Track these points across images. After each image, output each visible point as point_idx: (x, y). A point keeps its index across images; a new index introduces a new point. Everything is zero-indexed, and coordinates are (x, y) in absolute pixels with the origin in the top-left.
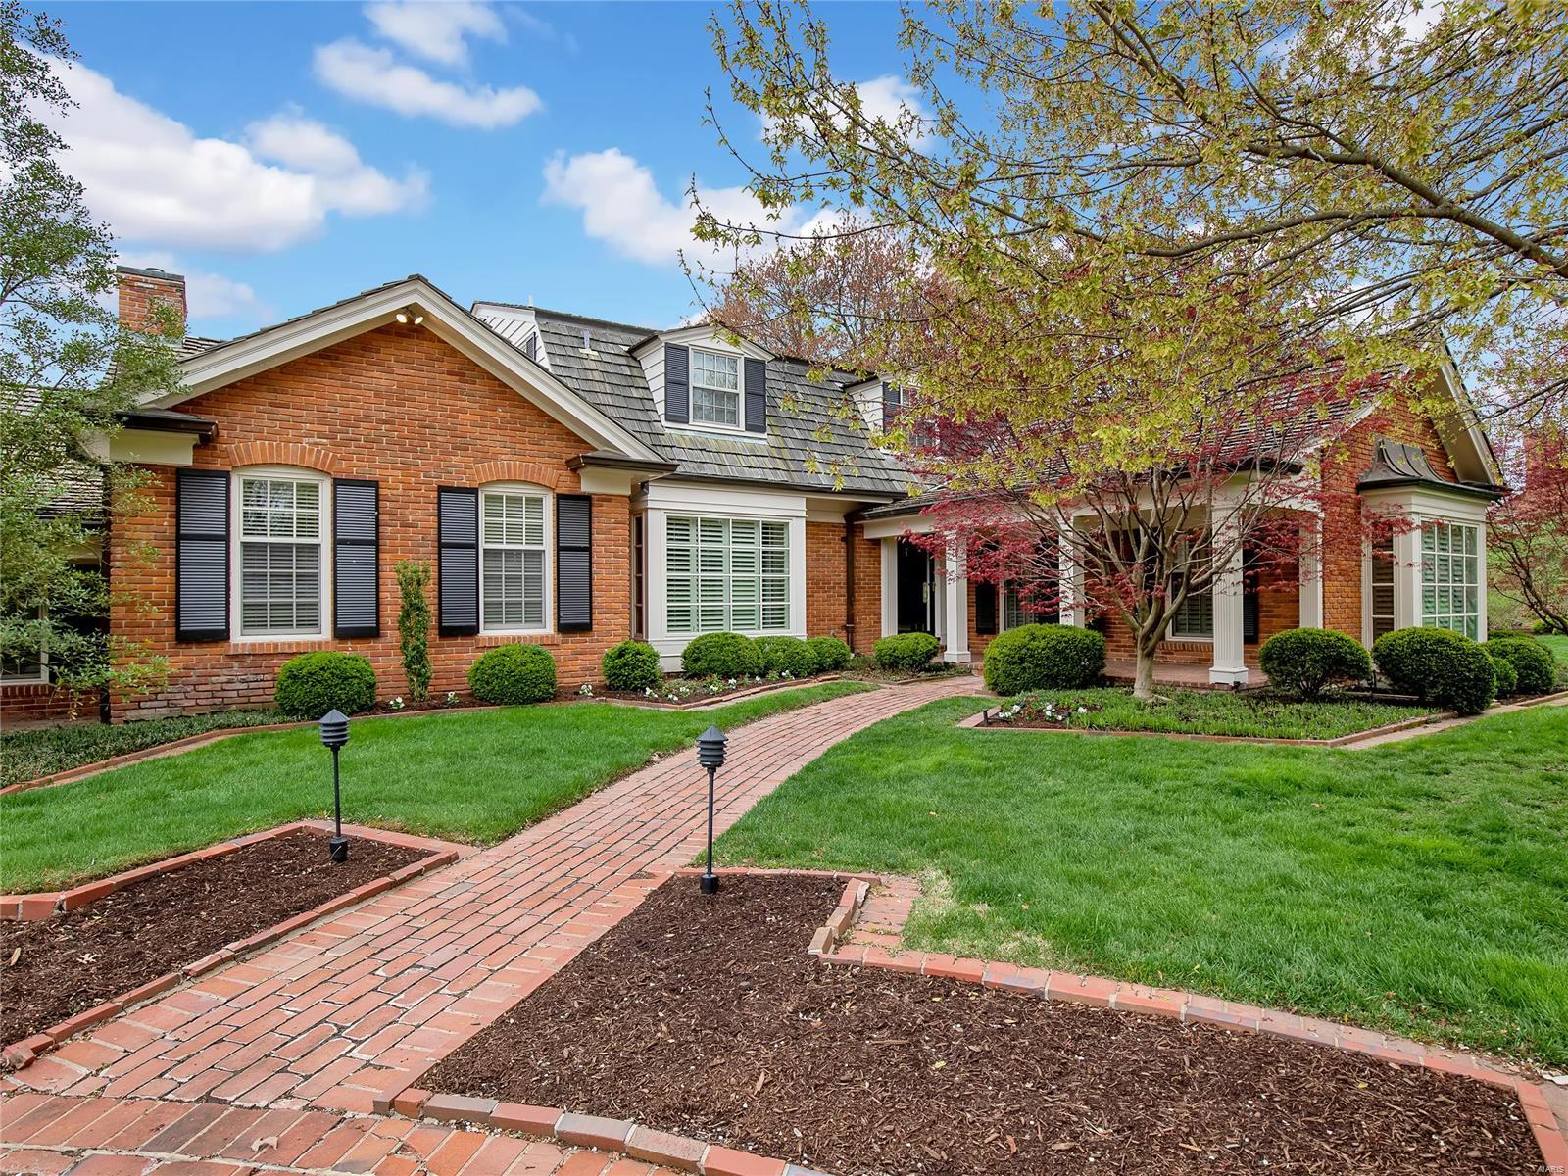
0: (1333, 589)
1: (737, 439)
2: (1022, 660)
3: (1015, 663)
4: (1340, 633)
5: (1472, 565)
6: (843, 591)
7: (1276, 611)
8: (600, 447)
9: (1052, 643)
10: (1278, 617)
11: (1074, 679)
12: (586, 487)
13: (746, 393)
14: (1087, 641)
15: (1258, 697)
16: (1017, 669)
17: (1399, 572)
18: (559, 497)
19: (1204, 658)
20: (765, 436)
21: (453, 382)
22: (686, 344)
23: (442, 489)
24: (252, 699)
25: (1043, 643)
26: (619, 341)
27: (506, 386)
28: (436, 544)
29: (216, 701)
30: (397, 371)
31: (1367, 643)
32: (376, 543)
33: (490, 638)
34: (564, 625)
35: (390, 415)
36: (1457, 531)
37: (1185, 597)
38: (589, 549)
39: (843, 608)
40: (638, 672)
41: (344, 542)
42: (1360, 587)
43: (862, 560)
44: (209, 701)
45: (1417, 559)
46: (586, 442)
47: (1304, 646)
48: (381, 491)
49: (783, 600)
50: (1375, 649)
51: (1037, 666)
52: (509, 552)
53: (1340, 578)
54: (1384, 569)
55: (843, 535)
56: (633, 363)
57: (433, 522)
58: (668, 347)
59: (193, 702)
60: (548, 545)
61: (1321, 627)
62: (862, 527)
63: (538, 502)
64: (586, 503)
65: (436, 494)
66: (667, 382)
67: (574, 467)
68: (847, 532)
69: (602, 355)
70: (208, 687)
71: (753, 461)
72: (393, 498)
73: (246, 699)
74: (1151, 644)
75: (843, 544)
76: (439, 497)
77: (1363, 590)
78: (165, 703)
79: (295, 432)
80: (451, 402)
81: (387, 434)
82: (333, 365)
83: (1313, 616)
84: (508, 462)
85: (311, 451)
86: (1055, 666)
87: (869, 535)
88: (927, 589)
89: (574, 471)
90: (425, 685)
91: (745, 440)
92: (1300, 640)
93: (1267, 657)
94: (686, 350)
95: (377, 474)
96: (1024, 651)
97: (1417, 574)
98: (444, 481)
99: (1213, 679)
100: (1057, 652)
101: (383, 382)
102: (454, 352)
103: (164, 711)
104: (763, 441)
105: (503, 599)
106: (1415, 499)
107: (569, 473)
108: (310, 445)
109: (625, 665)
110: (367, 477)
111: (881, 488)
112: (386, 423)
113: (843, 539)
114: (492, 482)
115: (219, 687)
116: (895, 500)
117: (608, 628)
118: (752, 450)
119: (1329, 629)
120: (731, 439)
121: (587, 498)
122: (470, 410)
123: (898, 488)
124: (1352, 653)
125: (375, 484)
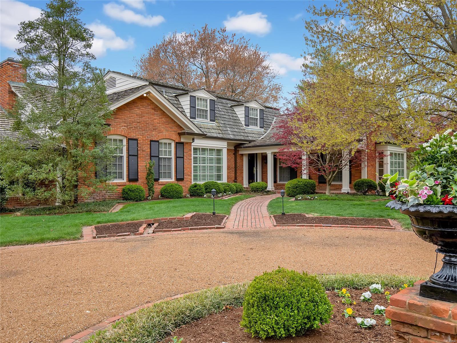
0: (369, 170)
1: (208, 124)
2: (297, 187)
3: (295, 188)
4: (372, 180)
5: (403, 163)
6: (234, 170)
7: (356, 175)
8: (186, 129)
9: (304, 183)
10: (356, 177)
11: (309, 192)
12: (182, 140)
13: (210, 110)
14: (312, 183)
15: (354, 194)
16: (295, 190)
17: (385, 166)
18: (177, 143)
19: (340, 187)
20: (215, 123)
21: (153, 111)
22: (195, 95)
23: (151, 141)
24: (111, 197)
25: (302, 183)
26: (171, 92)
27: (164, 112)
28: (150, 156)
29: (104, 198)
30: (141, 109)
31: (377, 182)
32: (137, 156)
33: (162, 182)
34: (178, 178)
35: (140, 121)
36: (399, 154)
37: (338, 171)
38: (183, 158)
39: (234, 175)
40: (201, 191)
41: (131, 155)
42: (376, 169)
43: (238, 161)
44: (102, 198)
45: (389, 162)
46: (182, 127)
47: (363, 183)
48: (139, 142)
49: (220, 172)
50: (379, 184)
51: (300, 189)
52: (164, 158)
53: (371, 167)
54: (381, 165)
55: (234, 152)
56: (177, 100)
57: (149, 150)
58: (191, 96)
59: (98, 198)
60: (173, 156)
61: (366, 178)
62: (238, 150)
63: (170, 144)
64: (183, 145)
65: (149, 142)
66: (191, 107)
67: (180, 134)
68: (235, 152)
69: (169, 97)
70: (102, 194)
71: (213, 131)
72: (140, 143)
73: (110, 197)
74: (330, 182)
75: (234, 156)
76: (150, 143)
77: (376, 170)
78: (93, 198)
79: (120, 126)
80: (152, 117)
81: (139, 126)
82: (127, 107)
83: (365, 176)
84: (165, 133)
85: (123, 130)
86: (305, 189)
87: (241, 153)
88: (255, 169)
89: (180, 136)
90: (153, 193)
91: (210, 124)
92: (363, 181)
93: (355, 185)
94: (195, 97)
95: (137, 138)
96: (297, 185)
97: (389, 165)
98: (151, 139)
99: (342, 191)
100: (305, 185)
101: (138, 112)
102: (153, 103)
103: (93, 200)
104: (214, 124)
105: (167, 171)
106: (388, 147)
107: (178, 136)
108: (122, 129)
109: (197, 189)
110: (135, 138)
111: (246, 139)
112: (139, 123)
113: (234, 154)
114: (162, 139)
115: (104, 194)
116: (250, 142)
117: (187, 180)
118: (212, 127)
119: (368, 179)
120: (206, 124)
121: (183, 143)
122: (157, 119)
123: (250, 139)
124: (373, 184)
125: (137, 140)
